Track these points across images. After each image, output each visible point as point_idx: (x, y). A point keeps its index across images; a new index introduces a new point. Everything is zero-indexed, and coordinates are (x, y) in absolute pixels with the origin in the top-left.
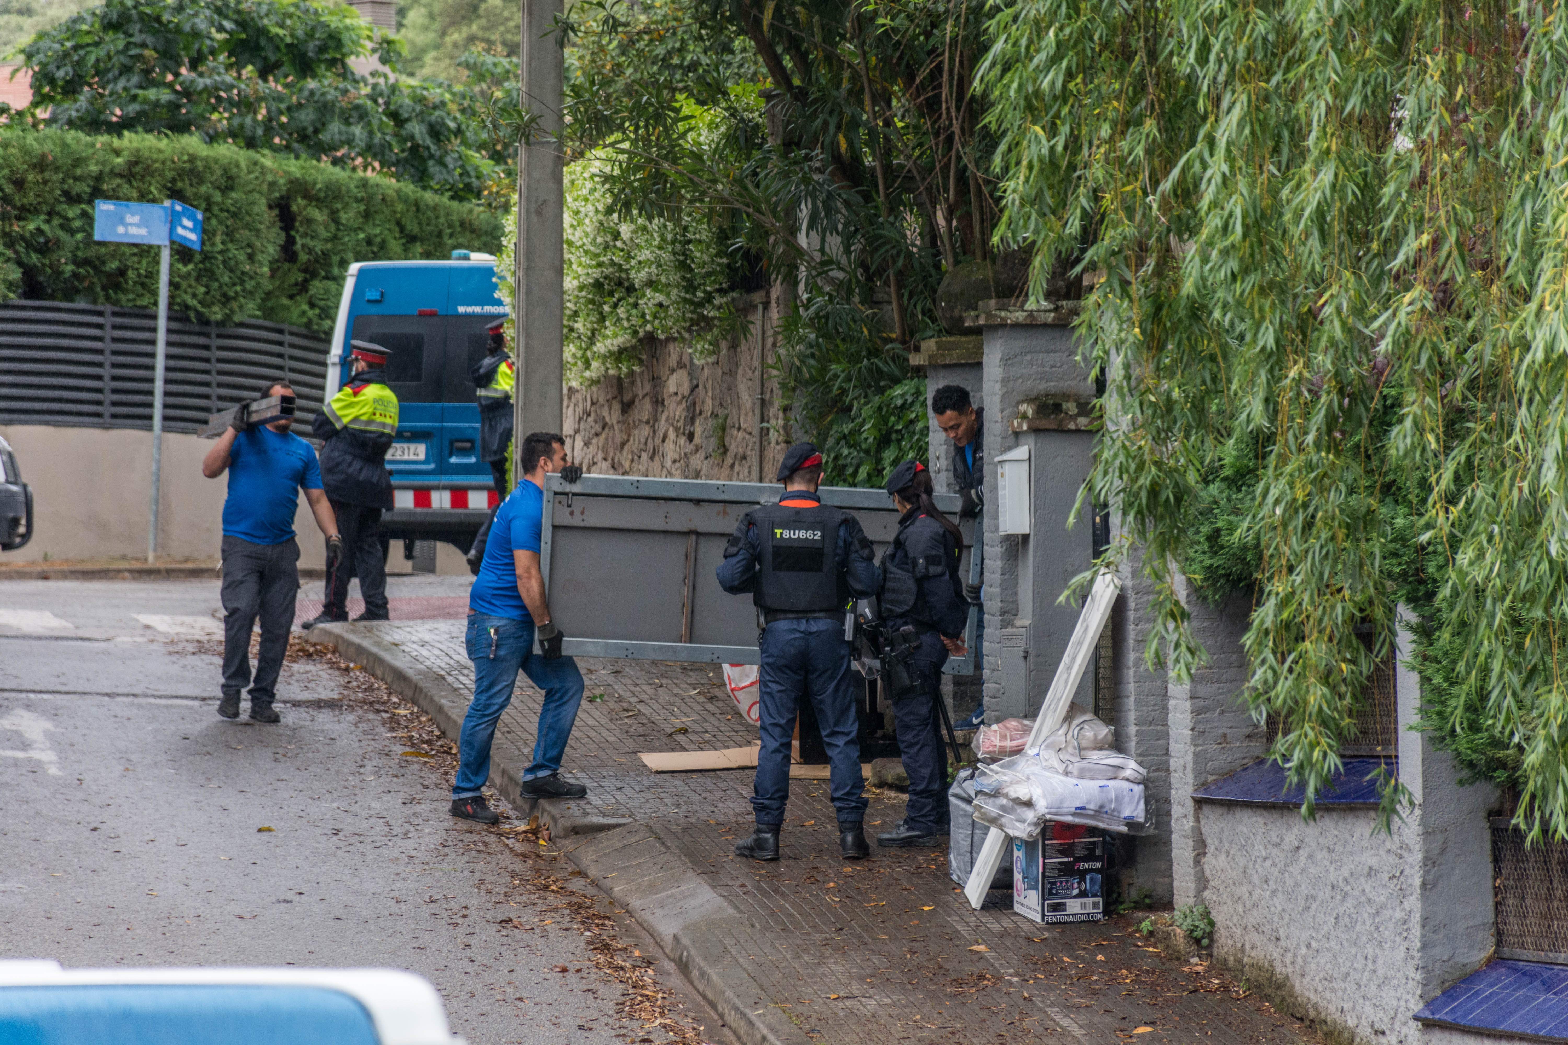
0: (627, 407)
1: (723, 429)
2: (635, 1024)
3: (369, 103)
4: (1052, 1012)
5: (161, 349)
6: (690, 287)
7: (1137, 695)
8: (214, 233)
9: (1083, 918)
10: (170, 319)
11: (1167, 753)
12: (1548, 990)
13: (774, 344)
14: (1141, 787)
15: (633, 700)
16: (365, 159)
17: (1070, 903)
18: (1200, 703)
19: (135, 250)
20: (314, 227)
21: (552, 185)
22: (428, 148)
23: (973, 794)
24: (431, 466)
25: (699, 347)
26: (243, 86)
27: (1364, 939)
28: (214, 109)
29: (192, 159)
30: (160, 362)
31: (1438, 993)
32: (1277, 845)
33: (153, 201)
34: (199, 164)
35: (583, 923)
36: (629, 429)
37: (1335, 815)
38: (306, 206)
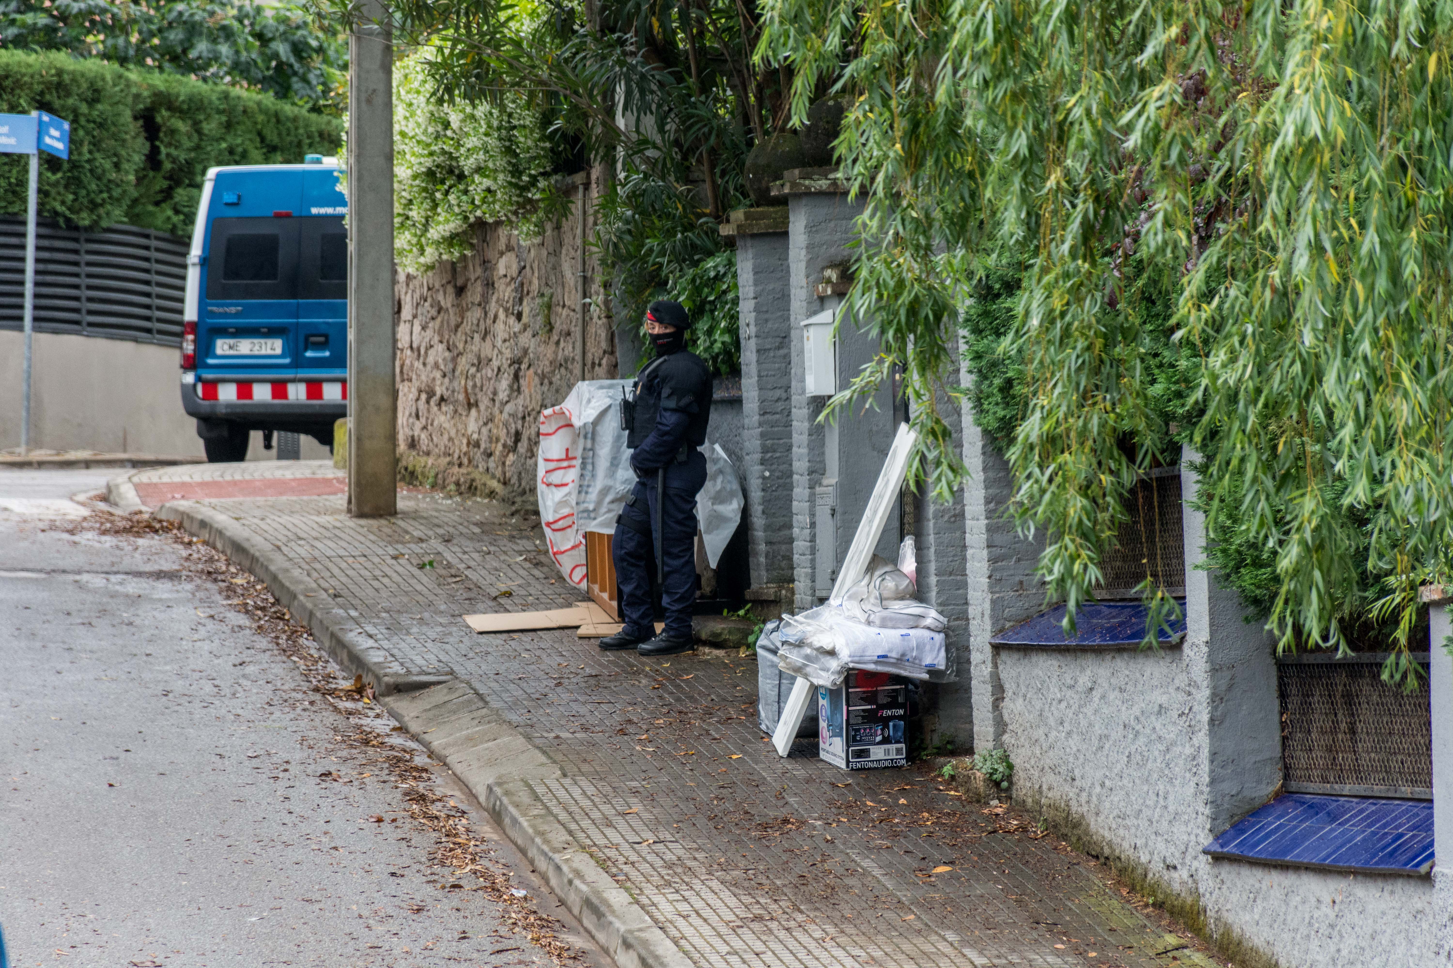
0: (460, 291)
1: (549, 307)
2: (446, 871)
3: (235, 24)
4: (853, 854)
5: (30, 253)
6: (516, 171)
7: (938, 545)
8: (81, 142)
9: (887, 764)
10: (39, 224)
11: (966, 603)
12: (1334, 820)
13: (595, 224)
14: (942, 635)
15: (462, 566)
16: (233, 78)
17: (873, 749)
18: (997, 551)
19: (6, 160)
20: (177, 137)
21: (381, 75)
22: (291, 66)
23: (779, 644)
24: (287, 361)
25: (525, 229)
26: (115, 10)
27: (1155, 776)
28: (89, 32)
29: (60, 72)
30: (30, 266)
31: (1227, 827)
32: (1071, 687)
33: (24, 112)
34: (66, 78)
35: (400, 776)
36: (462, 313)
37: (1125, 655)
38: (170, 117)
